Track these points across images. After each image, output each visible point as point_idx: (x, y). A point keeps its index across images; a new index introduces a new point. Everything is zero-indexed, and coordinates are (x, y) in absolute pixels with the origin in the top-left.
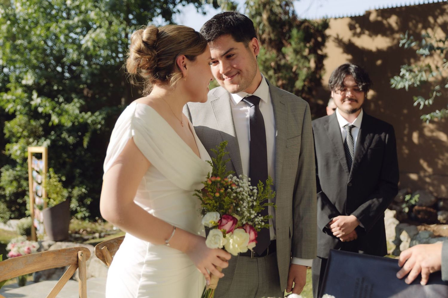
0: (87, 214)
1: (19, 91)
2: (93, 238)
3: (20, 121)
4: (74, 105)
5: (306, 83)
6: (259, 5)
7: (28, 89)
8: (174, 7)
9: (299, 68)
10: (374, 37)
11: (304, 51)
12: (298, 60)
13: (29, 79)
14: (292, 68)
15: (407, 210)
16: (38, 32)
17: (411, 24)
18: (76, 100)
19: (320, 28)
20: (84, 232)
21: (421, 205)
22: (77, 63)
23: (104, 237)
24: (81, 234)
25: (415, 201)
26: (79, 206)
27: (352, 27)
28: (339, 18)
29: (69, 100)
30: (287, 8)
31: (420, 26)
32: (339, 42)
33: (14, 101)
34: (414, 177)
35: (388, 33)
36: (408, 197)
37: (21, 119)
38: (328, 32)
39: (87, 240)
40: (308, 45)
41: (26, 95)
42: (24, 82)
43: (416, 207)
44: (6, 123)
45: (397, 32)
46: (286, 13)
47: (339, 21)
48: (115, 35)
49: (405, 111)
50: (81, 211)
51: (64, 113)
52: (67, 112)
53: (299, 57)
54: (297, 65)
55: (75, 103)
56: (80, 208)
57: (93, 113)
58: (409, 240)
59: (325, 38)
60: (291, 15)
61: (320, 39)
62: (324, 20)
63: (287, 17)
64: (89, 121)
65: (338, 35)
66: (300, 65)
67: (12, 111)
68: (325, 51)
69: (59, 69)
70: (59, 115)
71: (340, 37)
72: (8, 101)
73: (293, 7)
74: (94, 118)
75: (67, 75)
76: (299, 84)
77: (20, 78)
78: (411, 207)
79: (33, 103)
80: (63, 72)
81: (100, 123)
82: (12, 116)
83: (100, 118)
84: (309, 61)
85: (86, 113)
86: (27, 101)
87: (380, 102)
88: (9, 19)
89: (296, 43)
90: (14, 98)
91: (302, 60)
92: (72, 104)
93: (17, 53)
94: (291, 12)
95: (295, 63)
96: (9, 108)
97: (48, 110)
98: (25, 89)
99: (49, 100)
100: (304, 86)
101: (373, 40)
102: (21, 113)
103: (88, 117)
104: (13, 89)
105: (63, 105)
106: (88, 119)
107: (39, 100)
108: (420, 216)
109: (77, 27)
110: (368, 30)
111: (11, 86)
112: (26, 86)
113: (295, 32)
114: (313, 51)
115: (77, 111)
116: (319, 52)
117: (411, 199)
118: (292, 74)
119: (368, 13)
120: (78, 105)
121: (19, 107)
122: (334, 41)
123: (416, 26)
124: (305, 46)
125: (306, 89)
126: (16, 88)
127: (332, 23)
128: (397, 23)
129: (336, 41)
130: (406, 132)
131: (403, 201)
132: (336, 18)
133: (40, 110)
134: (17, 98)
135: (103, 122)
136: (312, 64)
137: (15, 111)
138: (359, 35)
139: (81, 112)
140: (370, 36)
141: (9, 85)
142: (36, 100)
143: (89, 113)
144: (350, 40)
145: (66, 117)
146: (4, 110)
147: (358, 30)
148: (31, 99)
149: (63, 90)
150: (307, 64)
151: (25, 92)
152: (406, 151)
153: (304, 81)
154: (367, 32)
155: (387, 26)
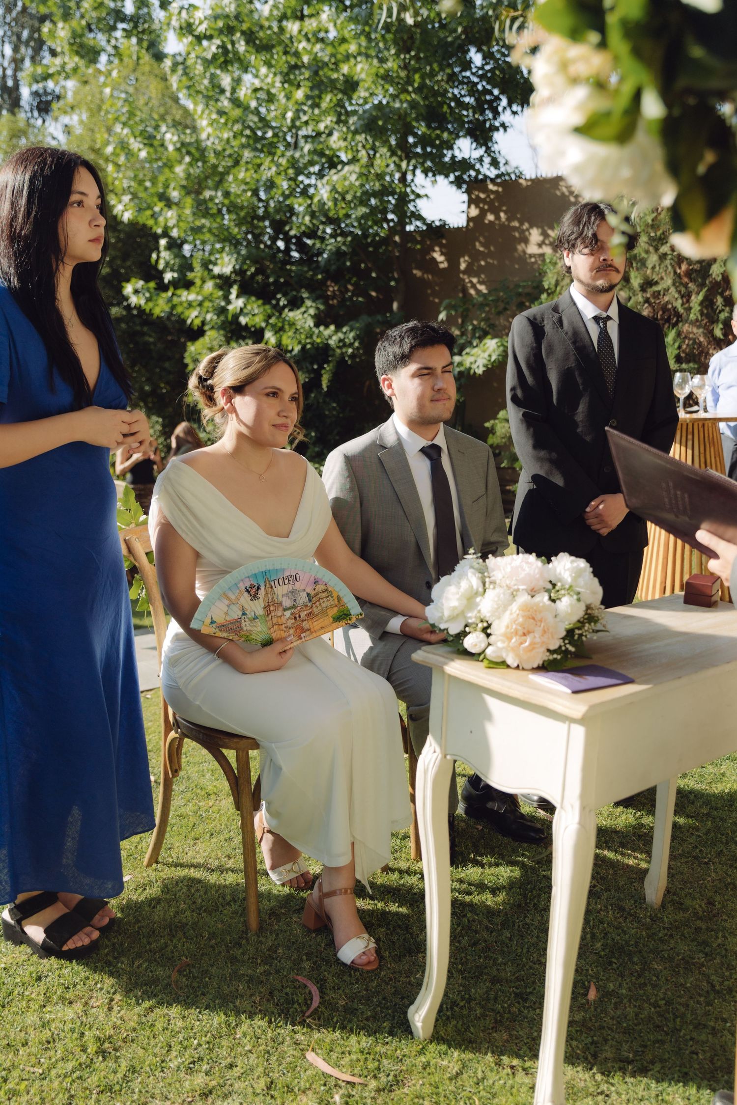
1: (209, 286)
3: (211, 340)
4: (305, 312)
7: (224, 283)
8: (495, 118)
13: (226, 265)
16: (241, 175)
18: (308, 303)
22: (312, 233)
29: (295, 303)
33: (200, 304)
37: (212, 336)
41: (221, 293)
42: (217, 270)
44: (189, 344)
48: (380, 177)
51: (287, 327)
52: (292, 324)
55: (307, 308)
57: (338, 328)
64: (332, 342)
67: (197, 322)
69: (281, 244)
70: (279, 330)
72: (190, 305)
74: (341, 335)
75: (295, 254)
77: (211, 262)
79: (230, 307)
80: (288, 250)
81: (351, 345)
82: (197, 333)
83: (352, 335)
85: (327, 326)
86: (223, 304)
88: (189, 153)
90: (200, 298)
92: (303, 309)
93: (204, 217)
96: (193, 316)
97: (259, 321)
98: (218, 281)
99: (260, 302)
102: (212, 328)
103: (331, 335)
104: (198, 282)
105: (286, 310)
106: (330, 337)
107: (240, 303)
109: (312, 163)
111: (195, 277)
112: (220, 276)
115: (310, 323)
120: (312, 311)
121: (209, 317)
126: (204, 282)
133: (243, 320)
134: (206, 299)
135: (356, 344)
137: (203, 323)
139: (317, 325)
141: (190, 275)
142: (237, 303)
143: (332, 327)
145: (290, 333)
146: (184, 321)
148: (229, 302)
149: (286, 283)
151: (220, 287)
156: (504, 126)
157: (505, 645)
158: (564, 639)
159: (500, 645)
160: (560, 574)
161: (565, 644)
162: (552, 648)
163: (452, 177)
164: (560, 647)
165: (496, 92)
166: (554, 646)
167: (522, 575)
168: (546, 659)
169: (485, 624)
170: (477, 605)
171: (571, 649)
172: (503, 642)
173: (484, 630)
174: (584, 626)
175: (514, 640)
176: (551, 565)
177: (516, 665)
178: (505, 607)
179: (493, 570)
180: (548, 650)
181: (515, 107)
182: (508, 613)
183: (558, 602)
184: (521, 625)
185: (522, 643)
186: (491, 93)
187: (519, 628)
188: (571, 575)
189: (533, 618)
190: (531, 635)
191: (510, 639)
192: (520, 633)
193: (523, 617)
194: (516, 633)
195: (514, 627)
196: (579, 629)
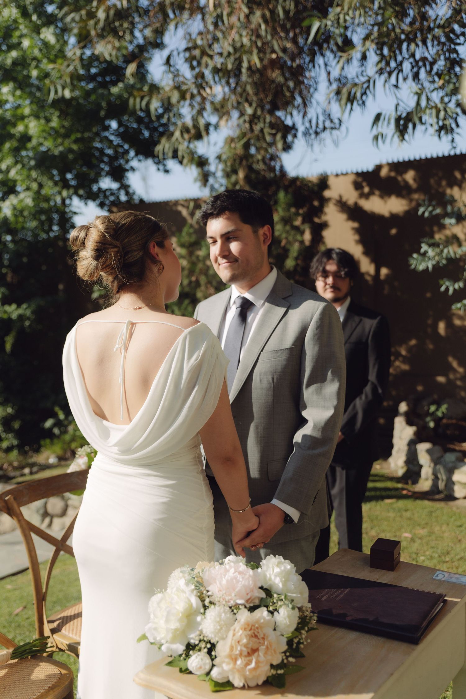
0: (15, 442)
2: (23, 475)
5: (299, 262)
6: (235, 160)
8: (126, 164)
9: (289, 242)
10: (386, 198)
11: (296, 220)
12: (287, 232)
14: (280, 242)
15: (432, 425)
17: (432, 181)
19: (316, 188)
20: (10, 469)
21: (450, 418)
23: (36, 473)
24: (6, 470)
25: (443, 413)
26: (5, 431)
27: (357, 186)
28: (342, 174)
30: (273, 163)
31: (444, 183)
32: (342, 205)
34: (441, 379)
35: (404, 193)
36: (433, 408)
38: (327, 194)
39: (14, 478)
40: (301, 211)
43: (444, 421)
45: (416, 191)
46: (273, 169)
47: (341, 178)
48: (47, 201)
49: (428, 295)
50: (7, 439)
53: (288, 228)
54: (286, 238)
56: (6, 435)
57: (19, 306)
58: (432, 465)
59: (324, 201)
60: (278, 173)
61: (316, 203)
62: (322, 178)
63: (272, 175)
64: (14, 316)
65: (341, 197)
66: (291, 238)
68: (324, 218)
71: (344, 199)
73: (281, 161)
74: (21, 311)
76: (290, 263)
78: (438, 421)
81: (29, 318)
83: (29, 311)
84: (302, 233)
85: (10, 305)
87: (396, 284)
89: (284, 210)
91: (293, 233)
94: (278, 168)
95: (284, 235)
100: (297, 265)
101: (385, 202)
103: (13, 311)
108: (449, 432)
110: (379, 189)
113: (281, 195)
114: (308, 219)
116: (316, 220)
117: (437, 410)
118: (280, 251)
119: (379, 168)
122: (335, 205)
123: (439, 185)
124: (297, 214)
125: (299, 269)
127: (332, 181)
128: (415, 180)
129: (339, 204)
130: (430, 322)
131: (428, 414)
132: (337, 175)
135: (33, 318)
136: (307, 237)
138: (367, 196)
139: (3, 305)
140: (382, 197)
143: (14, 306)
144: (356, 204)
147: (366, 190)
150: (299, 238)
152: (431, 346)
153: (296, 259)
154: (377, 192)
155: (402, 184)
156: (133, 169)
157: (231, 666)
158: (285, 652)
159: (226, 667)
160: (270, 579)
161: (287, 657)
162: (275, 663)
163: (98, 202)
164: (283, 660)
165: (126, 147)
166: (276, 661)
167: (239, 587)
168: (270, 674)
169: (209, 646)
170: (199, 624)
171: (291, 659)
172: (228, 664)
173: (210, 652)
174: (301, 634)
175: (239, 662)
176: (259, 570)
177: (241, 685)
178: (228, 625)
179: (210, 584)
180: (272, 666)
181: (141, 157)
182: (231, 634)
183: (276, 613)
184: (246, 646)
185: (248, 664)
186: (122, 147)
187: (244, 649)
188: (281, 581)
189: (256, 636)
190: (256, 654)
191: (235, 660)
192: (245, 653)
193: (246, 636)
194: (241, 654)
195: (239, 648)
196: (295, 638)
